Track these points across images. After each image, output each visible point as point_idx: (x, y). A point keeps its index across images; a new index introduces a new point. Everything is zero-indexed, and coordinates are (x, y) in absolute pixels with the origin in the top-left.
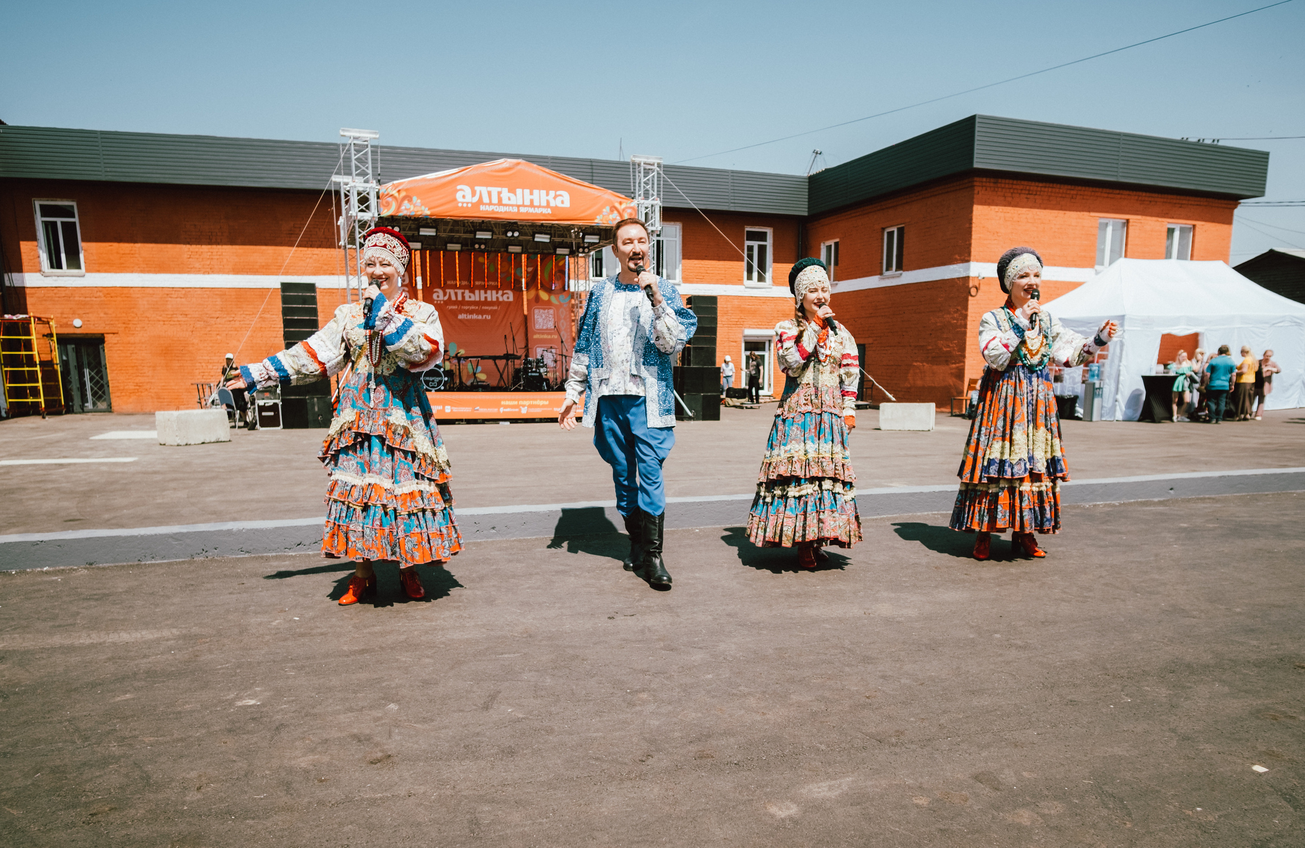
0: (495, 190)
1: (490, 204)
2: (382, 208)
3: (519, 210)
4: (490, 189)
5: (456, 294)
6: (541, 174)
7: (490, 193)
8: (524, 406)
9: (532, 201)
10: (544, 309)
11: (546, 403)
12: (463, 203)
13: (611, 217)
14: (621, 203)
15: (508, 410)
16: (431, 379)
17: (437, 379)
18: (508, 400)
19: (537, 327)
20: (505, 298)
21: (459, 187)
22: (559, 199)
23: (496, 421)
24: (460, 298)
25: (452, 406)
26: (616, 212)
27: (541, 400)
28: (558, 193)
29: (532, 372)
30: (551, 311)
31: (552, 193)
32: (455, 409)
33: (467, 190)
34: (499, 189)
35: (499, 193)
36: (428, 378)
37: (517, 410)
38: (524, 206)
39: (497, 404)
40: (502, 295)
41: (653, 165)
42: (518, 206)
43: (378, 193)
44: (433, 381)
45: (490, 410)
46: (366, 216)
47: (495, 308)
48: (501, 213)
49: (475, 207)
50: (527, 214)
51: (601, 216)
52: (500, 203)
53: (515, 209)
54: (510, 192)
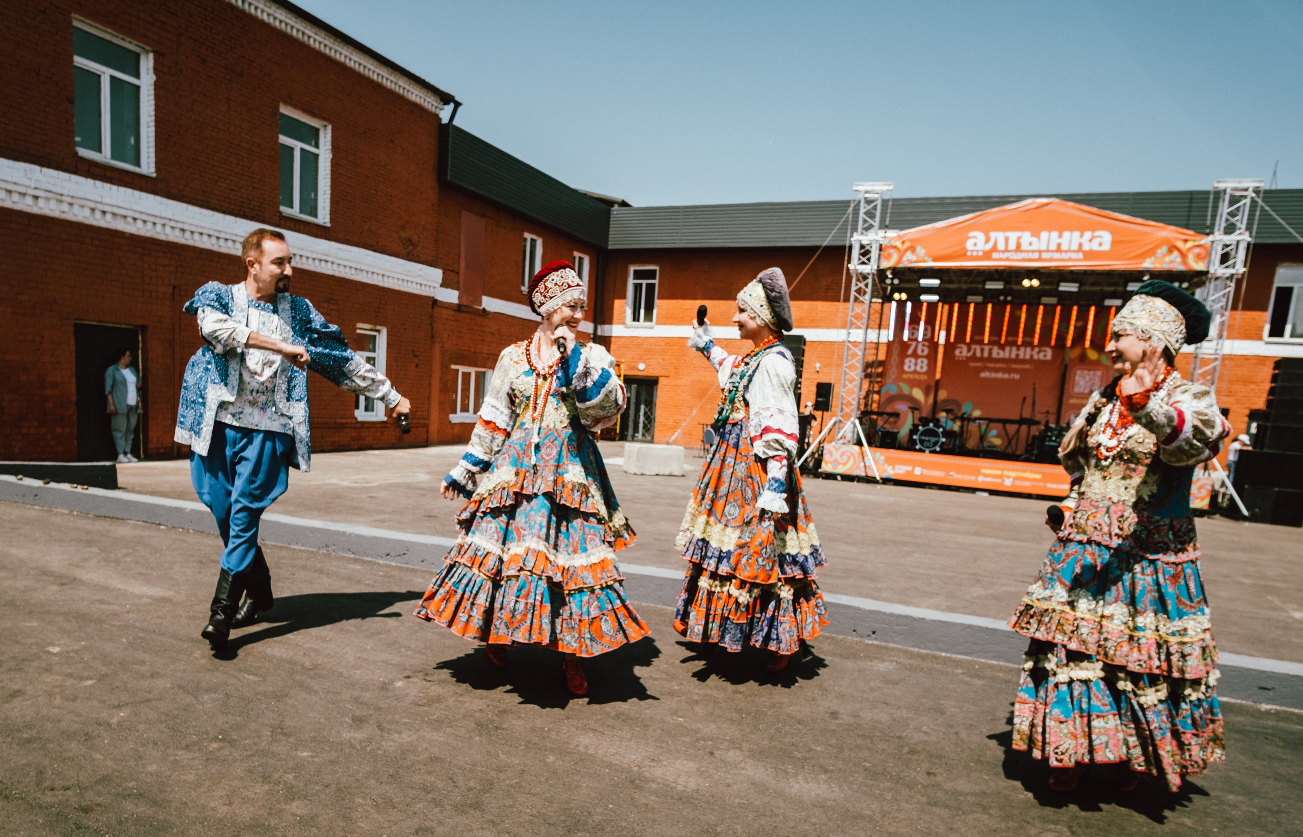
0: (1013, 236)
1: (1006, 250)
2: (882, 260)
3: (1040, 256)
4: (1008, 234)
5: (982, 350)
6: (1077, 213)
7: (1007, 240)
8: (1008, 477)
9: (1059, 245)
10: (1090, 370)
11: (1038, 476)
12: (972, 251)
13: (1168, 259)
14: (1186, 241)
15: (988, 479)
16: (927, 438)
17: (933, 439)
18: (991, 468)
19: (1077, 390)
20: (1041, 356)
21: (971, 234)
22: (1096, 242)
23: (973, 490)
24: (986, 354)
25: (923, 468)
26: (1176, 253)
27: (1032, 472)
28: (1097, 233)
29: (1051, 440)
30: (1099, 373)
31: (1088, 235)
32: (926, 472)
33: (980, 236)
34: (1019, 234)
35: (1019, 238)
36: (923, 438)
37: (999, 481)
38: (1047, 251)
39: (977, 472)
40: (1039, 353)
41: (1246, 190)
42: (1040, 252)
43: (881, 245)
44: (929, 441)
45: (967, 477)
46: (866, 269)
47: (1027, 366)
48: (1018, 260)
49: (987, 255)
50: (1051, 260)
51: (1153, 259)
52: (1018, 248)
53: (1036, 256)
54: (1033, 235)
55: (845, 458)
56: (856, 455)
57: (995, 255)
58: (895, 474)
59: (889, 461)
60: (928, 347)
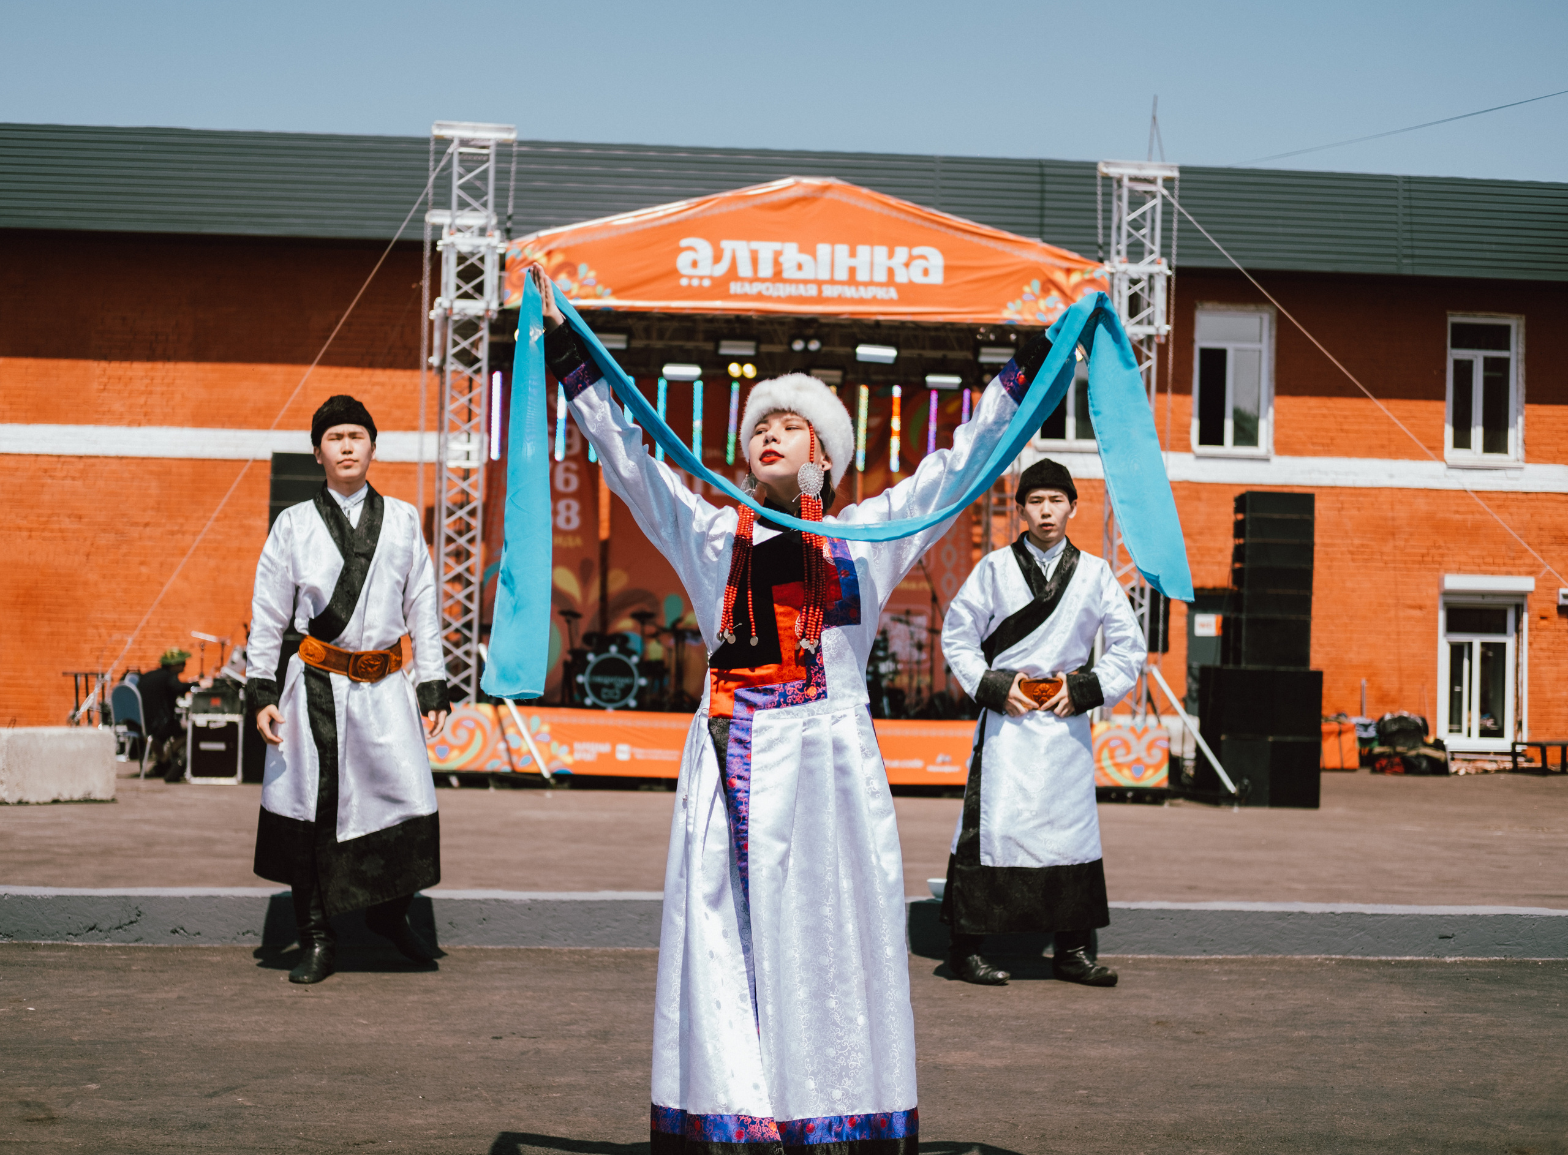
0: (766, 249)
1: (756, 279)
2: (508, 290)
3: (820, 291)
4: (755, 245)
6: (877, 209)
7: (754, 255)
9: (852, 271)
12: (690, 277)
13: (1042, 304)
14: (1069, 271)
16: (607, 680)
17: (621, 682)
21: (684, 243)
22: (918, 265)
25: (633, 744)
26: (1055, 293)
28: (917, 251)
31: (902, 253)
32: (640, 754)
33: (703, 248)
34: (777, 246)
35: (778, 254)
36: (599, 679)
38: (832, 282)
41: (1152, 181)
42: (819, 283)
43: (502, 257)
44: (611, 686)
46: (474, 308)
48: (779, 300)
49: (720, 286)
50: (840, 300)
51: (1019, 302)
52: (778, 276)
53: (812, 291)
54: (802, 250)
55: (463, 734)
56: (488, 726)
57: (735, 288)
58: (577, 763)
59: (562, 735)
60: (578, 473)
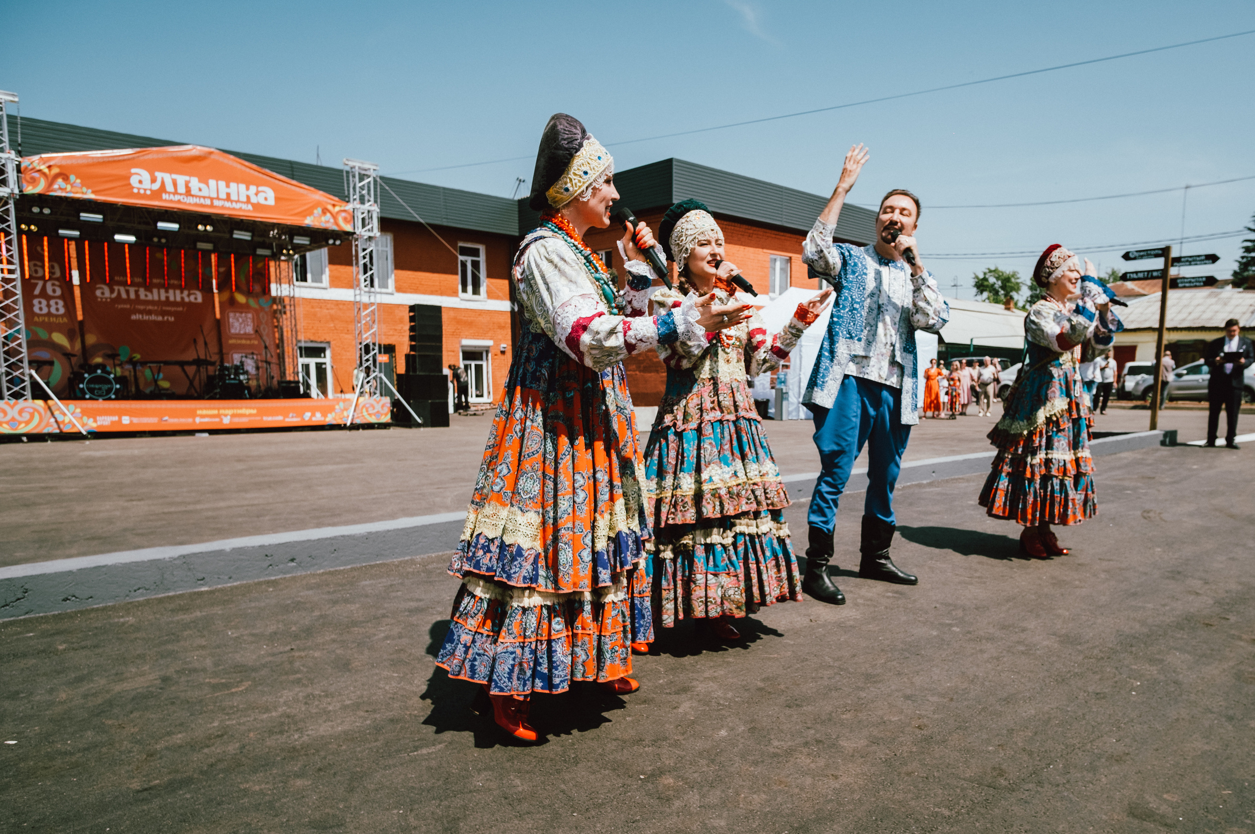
0: (181, 180)
1: (176, 193)
2: (24, 184)
3: (212, 203)
4: (175, 176)
6: (239, 166)
7: (174, 181)
8: (226, 415)
9: (228, 195)
12: (139, 189)
13: (323, 219)
14: (334, 206)
15: (206, 420)
21: (133, 170)
22: (262, 195)
23: (192, 432)
25: (131, 416)
26: (328, 215)
27: (247, 408)
28: (260, 188)
31: (253, 189)
32: (135, 420)
33: (145, 175)
34: (187, 178)
35: (187, 182)
38: (218, 198)
39: (193, 414)
41: (368, 170)
42: (212, 199)
43: (18, 165)
45: (183, 420)
48: (190, 204)
49: (156, 195)
51: (312, 217)
52: (188, 193)
53: (208, 202)
54: (200, 181)
55: (25, 416)
56: (42, 411)
57: (165, 196)
58: (98, 427)
